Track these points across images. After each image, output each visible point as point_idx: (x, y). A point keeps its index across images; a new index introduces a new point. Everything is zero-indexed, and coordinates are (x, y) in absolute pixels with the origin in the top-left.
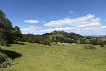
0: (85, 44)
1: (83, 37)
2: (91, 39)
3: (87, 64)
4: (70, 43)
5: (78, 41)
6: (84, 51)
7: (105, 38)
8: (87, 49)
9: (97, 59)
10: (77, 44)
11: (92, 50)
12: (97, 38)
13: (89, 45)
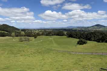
0: (20, 36)
1: (18, 30)
2: (26, 32)
3: (22, 56)
5: (13, 34)
6: (20, 44)
8: (22, 41)
9: (31, 49)
10: (11, 37)
11: (27, 42)
12: (31, 30)
13: (25, 37)
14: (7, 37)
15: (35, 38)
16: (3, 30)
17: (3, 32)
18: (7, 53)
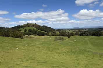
0: (56, 36)
1: (54, 30)
2: (60, 32)
3: (57, 53)
4: (42, 35)
5: (50, 33)
7: (71, 30)
8: (57, 40)
10: (49, 36)
11: (61, 41)
12: (65, 30)
13: (59, 36)
14: (46, 36)
15: (69, 37)
16: (43, 31)
17: (43, 32)
18: (45, 49)
